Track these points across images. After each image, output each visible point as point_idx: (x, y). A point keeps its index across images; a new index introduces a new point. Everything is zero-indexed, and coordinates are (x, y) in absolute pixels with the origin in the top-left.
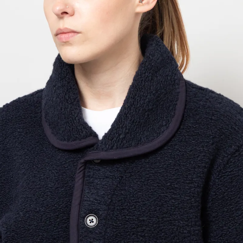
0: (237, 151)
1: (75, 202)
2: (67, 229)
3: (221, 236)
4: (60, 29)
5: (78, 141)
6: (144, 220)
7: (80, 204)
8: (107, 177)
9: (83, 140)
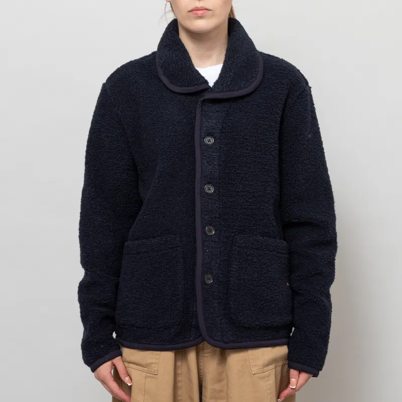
0: (300, 95)
1: (197, 128)
2: (193, 146)
3: (290, 153)
4: (197, 7)
5: (196, 87)
6: (247, 139)
7: (200, 129)
8: (217, 111)
9: (200, 86)
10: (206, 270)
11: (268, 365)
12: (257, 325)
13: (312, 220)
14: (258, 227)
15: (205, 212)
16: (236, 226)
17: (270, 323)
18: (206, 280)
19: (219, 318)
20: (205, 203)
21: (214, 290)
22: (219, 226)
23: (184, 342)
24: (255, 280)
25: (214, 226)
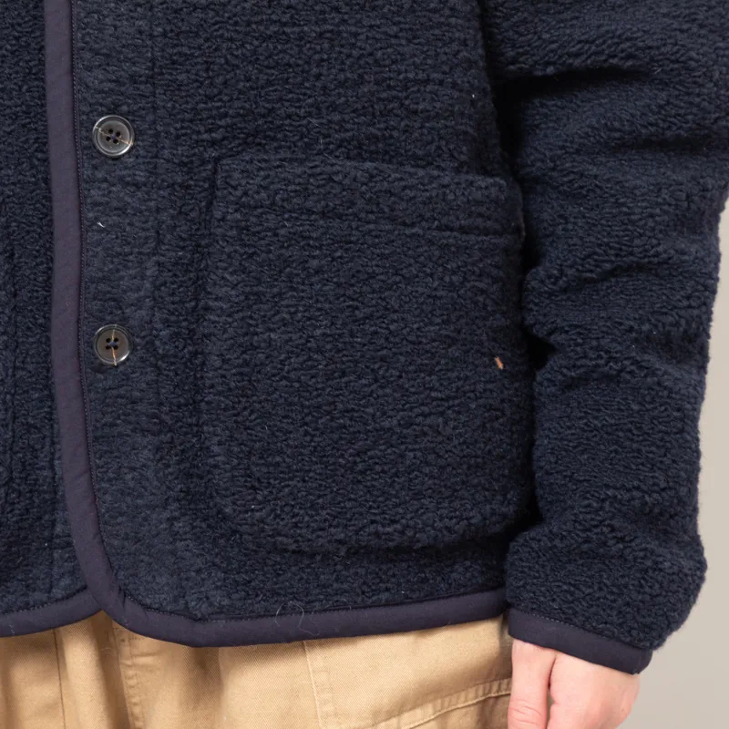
10: (95, 306)
11: (401, 707)
12: (340, 542)
13: (614, 61)
14: (337, 117)
15: (88, 55)
16: (226, 115)
17: (402, 533)
18: (100, 350)
19: (166, 515)
20: (89, 14)
21: (137, 394)
22: (150, 117)
23: (27, 606)
24: (319, 351)
25: (131, 117)
